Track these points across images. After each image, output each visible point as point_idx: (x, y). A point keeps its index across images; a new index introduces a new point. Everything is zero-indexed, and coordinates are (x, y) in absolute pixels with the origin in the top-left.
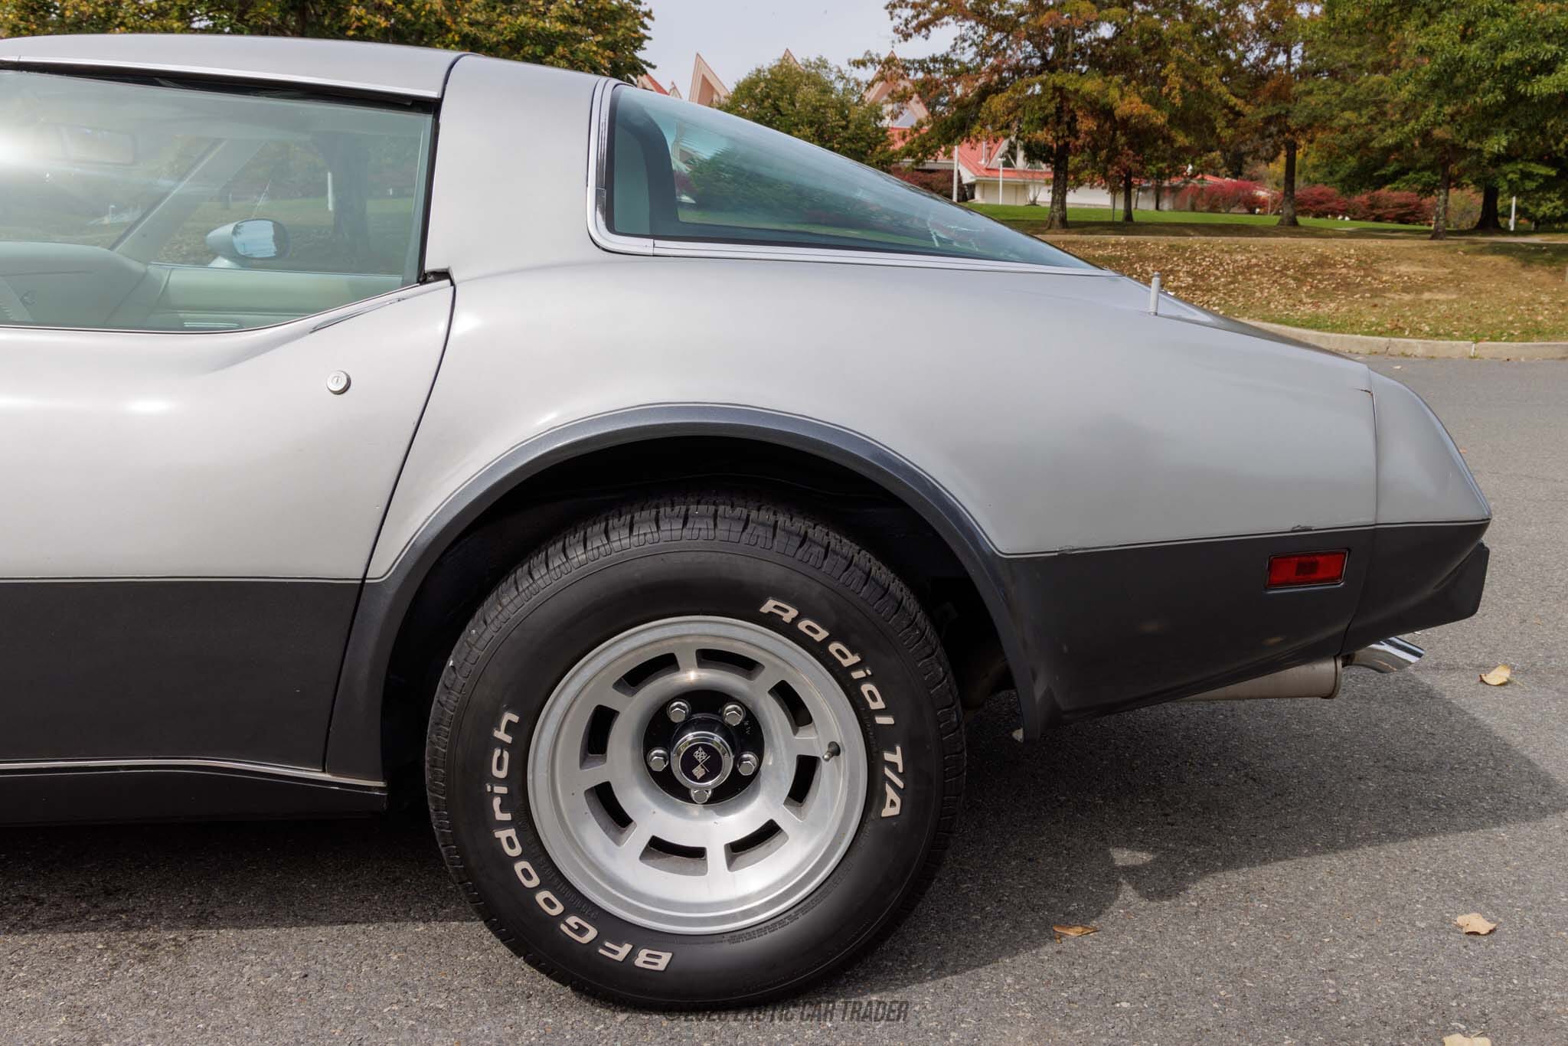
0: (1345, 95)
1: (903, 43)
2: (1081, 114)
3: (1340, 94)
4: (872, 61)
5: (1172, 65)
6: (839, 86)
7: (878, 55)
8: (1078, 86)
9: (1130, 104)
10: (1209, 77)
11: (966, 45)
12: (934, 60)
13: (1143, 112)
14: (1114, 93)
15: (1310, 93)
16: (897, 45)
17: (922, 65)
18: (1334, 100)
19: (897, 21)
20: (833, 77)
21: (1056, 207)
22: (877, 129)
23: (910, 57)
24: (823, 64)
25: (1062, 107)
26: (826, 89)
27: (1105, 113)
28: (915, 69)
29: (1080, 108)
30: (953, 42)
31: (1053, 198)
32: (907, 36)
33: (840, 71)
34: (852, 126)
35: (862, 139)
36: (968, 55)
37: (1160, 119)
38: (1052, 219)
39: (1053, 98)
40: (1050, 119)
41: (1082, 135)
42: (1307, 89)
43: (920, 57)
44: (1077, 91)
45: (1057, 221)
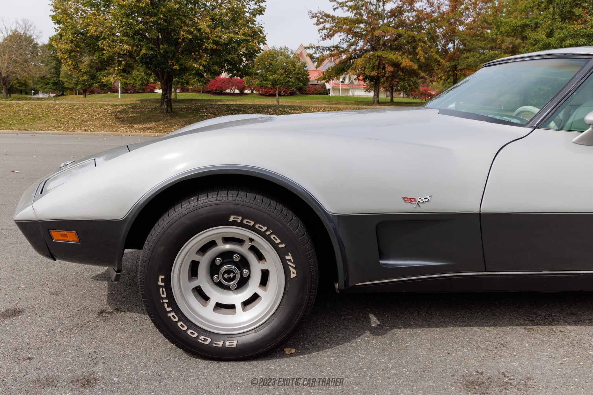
0: (481, 58)
1: (323, 41)
2: (387, 65)
3: (478, 58)
4: (312, 47)
5: (419, 48)
6: (292, 56)
7: (314, 45)
8: (386, 56)
9: (406, 62)
10: (432, 52)
11: (344, 42)
12: (333, 47)
13: (411, 65)
14: (400, 58)
15: (468, 58)
16: (320, 42)
17: (329, 49)
18: (477, 60)
19: (321, 34)
20: (289, 53)
21: (375, 97)
22: (304, 70)
23: (325, 46)
24: (286, 49)
25: (380, 63)
26: (288, 57)
27: (396, 65)
28: (327, 50)
29: (387, 63)
30: (340, 41)
31: (374, 94)
32: (324, 39)
33: (292, 51)
34: (297, 70)
35: (300, 74)
36: (345, 46)
37: (416, 67)
38: (374, 101)
39: (377, 60)
40: (375, 67)
41: (387, 73)
42: (467, 56)
43: (328, 46)
44: (386, 57)
45: (376, 102)
